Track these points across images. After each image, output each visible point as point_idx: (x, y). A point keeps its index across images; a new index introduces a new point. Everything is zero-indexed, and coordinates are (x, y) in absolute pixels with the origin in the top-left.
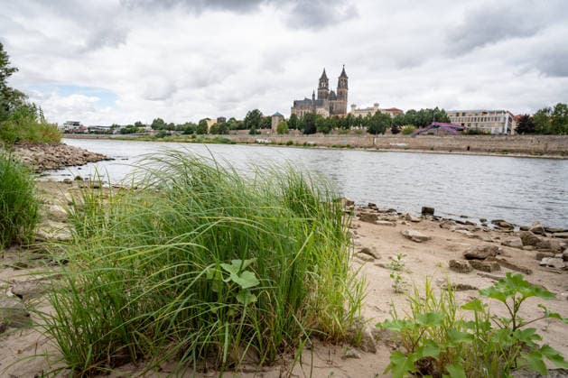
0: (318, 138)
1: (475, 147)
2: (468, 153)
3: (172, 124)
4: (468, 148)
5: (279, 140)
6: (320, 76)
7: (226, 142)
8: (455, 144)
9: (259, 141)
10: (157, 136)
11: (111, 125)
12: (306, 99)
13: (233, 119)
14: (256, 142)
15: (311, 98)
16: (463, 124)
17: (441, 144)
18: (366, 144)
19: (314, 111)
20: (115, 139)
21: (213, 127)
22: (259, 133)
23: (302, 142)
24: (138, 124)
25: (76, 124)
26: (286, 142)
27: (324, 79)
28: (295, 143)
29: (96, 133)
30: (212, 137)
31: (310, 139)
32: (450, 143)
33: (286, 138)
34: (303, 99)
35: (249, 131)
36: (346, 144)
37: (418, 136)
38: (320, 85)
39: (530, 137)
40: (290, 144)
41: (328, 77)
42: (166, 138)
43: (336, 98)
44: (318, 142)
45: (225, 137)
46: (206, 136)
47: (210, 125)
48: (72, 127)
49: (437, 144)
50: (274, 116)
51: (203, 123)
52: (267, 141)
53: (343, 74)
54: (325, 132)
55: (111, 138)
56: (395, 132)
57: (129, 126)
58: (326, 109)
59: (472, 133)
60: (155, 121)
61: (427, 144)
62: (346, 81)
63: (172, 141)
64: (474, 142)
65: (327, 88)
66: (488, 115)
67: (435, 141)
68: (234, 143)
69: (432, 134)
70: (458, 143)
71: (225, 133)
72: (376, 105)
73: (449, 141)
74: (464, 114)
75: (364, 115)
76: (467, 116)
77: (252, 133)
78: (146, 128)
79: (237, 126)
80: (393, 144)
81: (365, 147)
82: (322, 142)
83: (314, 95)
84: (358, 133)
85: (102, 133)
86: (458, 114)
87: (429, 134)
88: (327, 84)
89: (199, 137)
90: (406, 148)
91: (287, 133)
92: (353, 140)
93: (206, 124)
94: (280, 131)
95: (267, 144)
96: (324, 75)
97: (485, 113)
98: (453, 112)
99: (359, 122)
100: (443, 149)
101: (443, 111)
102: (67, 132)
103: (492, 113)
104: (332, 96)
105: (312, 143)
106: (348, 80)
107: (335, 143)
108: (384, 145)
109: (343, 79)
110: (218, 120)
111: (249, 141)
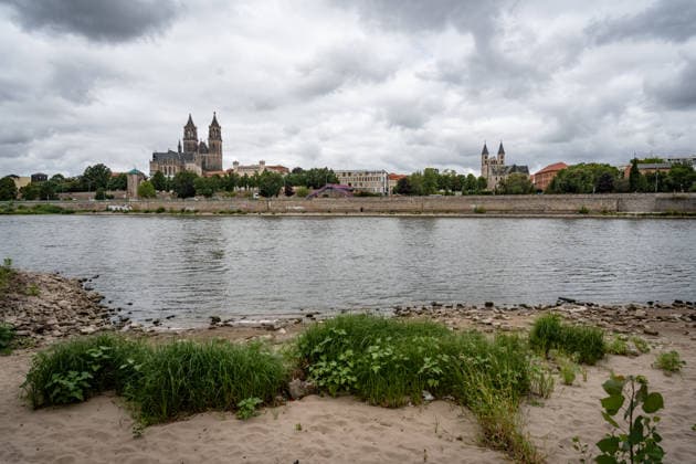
0: (200, 202)
1: (367, 208)
2: (362, 214)
4: (362, 210)
5: (144, 206)
6: (186, 123)
7: (57, 211)
8: (350, 206)
9: (114, 208)
12: (170, 152)
13: (59, 176)
14: (108, 210)
15: (177, 151)
16: (350, 184)
17: (337, 206)
18: (259, 208)
19: (182, 167)
21: (25, 189)
22: (111, 197)
23: (178, 209)
26: (156, 208)
27: (190, 127)
28: (167, 210)
30: (28, 204)
31: (189, 204)
32: (345, 205)
33: (154, 204)
34: (166, 151)
35: (94, 194)
36: (235, 209)
38: (186, 134)
39: (410, 198)
40: (161, 211)
41: (195, 124)
43: (207, 151)
44: (200, 208)
45: (53, 203)
46: (15, 203)
47: (19, 185)
49: (333, 206)
50: (131, 174)
52: (125, 208)
53: (215, 123)
54: (208, 195)
56: (289, 193)
58: (198, 164)
59: (364, 194)
61: (324, 206)
62: (219, 132)
64: (366, 203)
65: (195, 138)
66: (370, 175)
67: (331, 203)
68: (69, 212)
69: (326, 196)
70: (353, 204)
71: (52, 198)
72: (262, 163)
73: (345, 203)
74: (350, 174)
75: (251, 174)
76: (352, 176)
77: (99, 197)
79: (68, 186)
80: (290, 208)
81: (259, 212)
82: (205, 208)
83: (180, 147)
84: (248, 195)
86: (344, 174)
87: (324, 196)
88: (195, 134)
90: (304, 212)
91: (154, 196)
92: (243, 204)
93: (12, 184)
94: (143, 194)
95: (126, 213)
96: (190, 122)
97: (367, 173)
98: (341, 172)
99: (244, 182)
100: (340, 211)
101: (332, 172)
103: (374, 173)
104: (202, 149)
105: (192, 209)
106: (222, 131)
107: (222, 209)
108: (280, 209)
109: (215, 129)
110: (34, 178)
111: (96, 208)
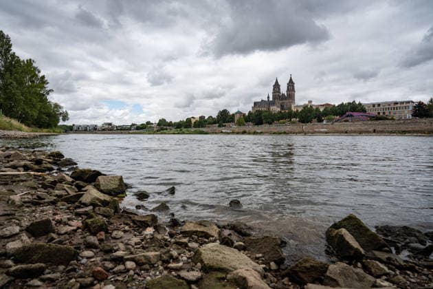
0: (265, 127)
1: (380, 129)
2: (374, 134)
3: (171, 122)
4: (374, 131)
5: (237, 130)
6: (274, 84)
7: (202, 133)
8: (364, 128)
9: (224, 131)
10: (158, 131)
11: (130, 124)
12: (262, 101)
13: (211, 117)
14: (222, 132)
15: (267, 100)
17: (353, 128)
18: (297, 131)
19: (269, 109)
20: (132, 133)
21: (195, 123)
22: (225, 126)
23: (253, 131)
24: (148, 123)
25: (110, 124)
26: (241, 131)
27: (277, 86)
28: (247, 131)
29: (121, 130)
30: (193, 129)
31: (258, 129)
32: (360, 127)
33: (242, 129)
34: (260, 100)
35: (217, 125)
36: (282, 131)
37: (336, 123)
38: (274, 90)
40: (244, 133)
42: (162, 131)
43: (286, 99)
44: (263, 131)
45: (201, 129)
46: (189, 129)
47: (193, 121)
48: (107, 126)
49: (350, 129)
50: (236, 113)
51: (189, 120)
52: (229, 131)
53: (291, 81)
54: (270, 123)
55: (129, 133)
56: (320, 121)
57: (142, 125)
58: (278, 107)
59: (379, 119)
60: (160, 120)
61: (343, 129)
62: (293, 86)
63: (165, 133)
64: (379, 125)
65: (279, 92)
66: (399, 105)
67: (349, 126)
68: (207, 133)
69: (347, 121)
70: (366, 127)
71: (202, 127)
72: (310, 102)
73: (358, 126)
74: (379, 105)
75: (300, 110)
76: (381, 107)
77: (219, 126)
78: (153, 126)
79: (212, 121)
80: (317, 130)
81: (296, 133)
82: (266, 131)
83: (268, 97)
84: (294, 123)
85: (125, 130)
86: (374, 105)
87: (345, 121)
88: (279, 89)
89: (184, 130)
90: (326, 133)
91: (244, 125)
92: (288, 128)
93: (190, 121)
94: (240, 124)
95: (228, 133)
96: (277, 82)
98: (370, 104)
99: (296, 115)
100: (355, 132)
102: (104, 130)
103: (402, 103)
104: (283, 97)
105: (259, 131)
107: (275, 131)
108: (311, 131)
109: (291, 84)
110: (200, 117)
111: (217, 131)
